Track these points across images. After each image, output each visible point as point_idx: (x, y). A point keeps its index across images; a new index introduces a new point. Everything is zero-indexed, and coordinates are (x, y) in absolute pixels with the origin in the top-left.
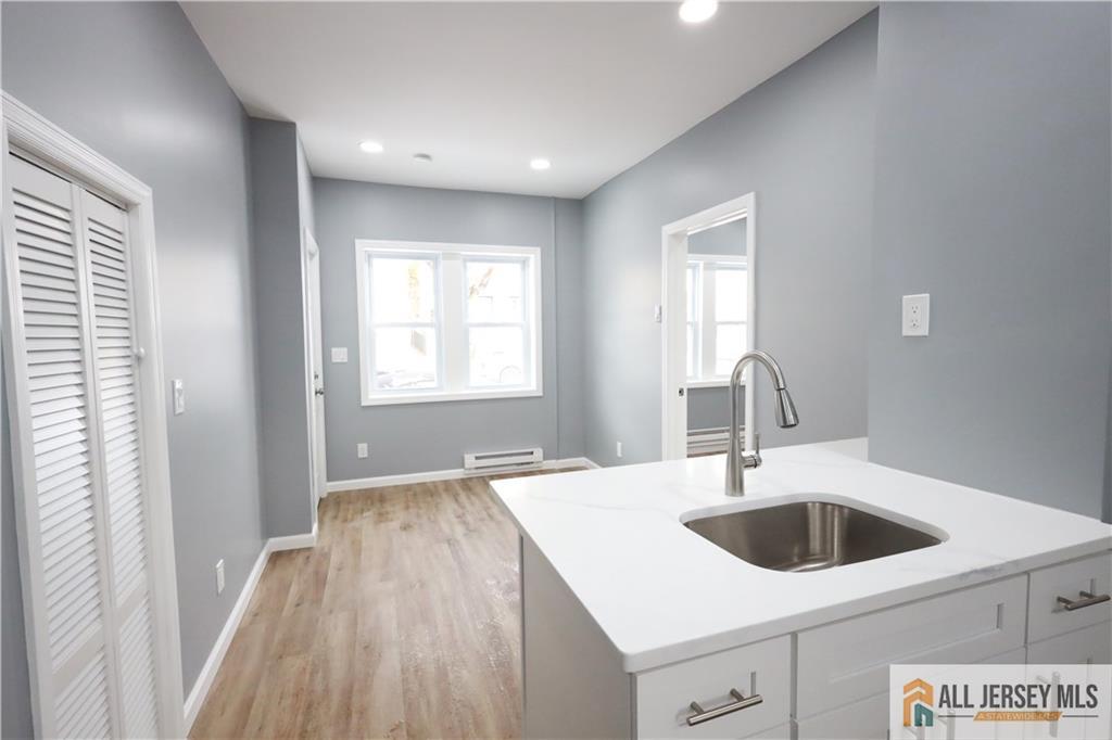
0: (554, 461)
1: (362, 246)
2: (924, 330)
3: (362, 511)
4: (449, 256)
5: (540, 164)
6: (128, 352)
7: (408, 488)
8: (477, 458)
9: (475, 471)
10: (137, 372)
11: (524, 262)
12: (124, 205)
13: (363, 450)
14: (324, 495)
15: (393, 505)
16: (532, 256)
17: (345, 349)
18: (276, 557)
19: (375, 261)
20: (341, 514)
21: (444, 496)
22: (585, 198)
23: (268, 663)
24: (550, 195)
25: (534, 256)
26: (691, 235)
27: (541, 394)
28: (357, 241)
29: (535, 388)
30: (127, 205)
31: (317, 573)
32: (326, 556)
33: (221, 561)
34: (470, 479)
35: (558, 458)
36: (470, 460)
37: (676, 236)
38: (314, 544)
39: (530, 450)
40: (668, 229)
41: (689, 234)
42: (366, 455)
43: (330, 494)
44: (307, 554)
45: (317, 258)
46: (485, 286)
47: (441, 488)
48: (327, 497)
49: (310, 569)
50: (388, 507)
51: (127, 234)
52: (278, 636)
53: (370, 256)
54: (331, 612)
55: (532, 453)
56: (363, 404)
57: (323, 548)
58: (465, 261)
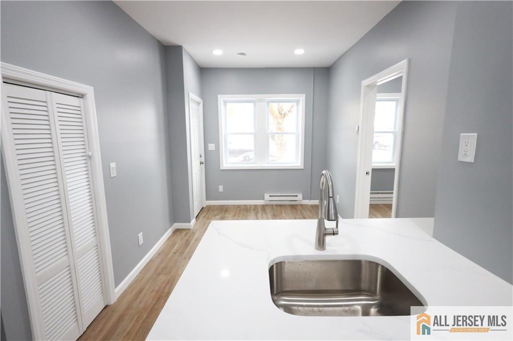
0: (308, 201)
1: (221, 98)
2: (470, 159)
3: (216, 215)
4: (260, 101)
5: (299, 52)
6: (84, 154)
7: (239, 206)
8: (270, 196)
9: (269, 202)
10: (89, 162)
11: (298, 102)
12: (80, 96)
13: (221, 188)
14: (205, 206)
15: (229, 214)
16: (301, 99)
17: (214, 145)
18: (177, 231)
19: (228, 105)
20: (207, 215)
21: (252, 212)
22: (331, 65)
23: (154, 276)
24: (311, 66)
25: (302, 98)
26: (379, 85)
27: (302, 168)
28: (219, 96)
29: (299, 165)
30: (82, 95)
31: (187, 240)
32: (194, 233)
33: (141, 233)
34: (267, 205)
35: (310, 200)
36: (267, 197)
37: (369, 86)
38: (192, 227)
39: (296, 194)
40: (365, 83)
41: (378, 84)
42: (222, 191)
43: (207, 206)
44: (187, 231)
45: (201, 105)
46: (291, 112)
47: (253, 208)
48: (206, 207)
49: (186, 238)
50: (227, 215)
51: (82, 107)
52: (163, 265)
53: (225, 102)
54: (184, 259)
55: (297, 196)
56: (221, 168)
57: (194, 230)
58: (268, 102)
